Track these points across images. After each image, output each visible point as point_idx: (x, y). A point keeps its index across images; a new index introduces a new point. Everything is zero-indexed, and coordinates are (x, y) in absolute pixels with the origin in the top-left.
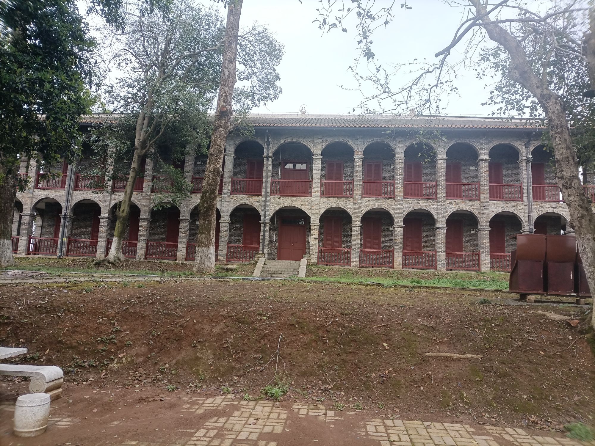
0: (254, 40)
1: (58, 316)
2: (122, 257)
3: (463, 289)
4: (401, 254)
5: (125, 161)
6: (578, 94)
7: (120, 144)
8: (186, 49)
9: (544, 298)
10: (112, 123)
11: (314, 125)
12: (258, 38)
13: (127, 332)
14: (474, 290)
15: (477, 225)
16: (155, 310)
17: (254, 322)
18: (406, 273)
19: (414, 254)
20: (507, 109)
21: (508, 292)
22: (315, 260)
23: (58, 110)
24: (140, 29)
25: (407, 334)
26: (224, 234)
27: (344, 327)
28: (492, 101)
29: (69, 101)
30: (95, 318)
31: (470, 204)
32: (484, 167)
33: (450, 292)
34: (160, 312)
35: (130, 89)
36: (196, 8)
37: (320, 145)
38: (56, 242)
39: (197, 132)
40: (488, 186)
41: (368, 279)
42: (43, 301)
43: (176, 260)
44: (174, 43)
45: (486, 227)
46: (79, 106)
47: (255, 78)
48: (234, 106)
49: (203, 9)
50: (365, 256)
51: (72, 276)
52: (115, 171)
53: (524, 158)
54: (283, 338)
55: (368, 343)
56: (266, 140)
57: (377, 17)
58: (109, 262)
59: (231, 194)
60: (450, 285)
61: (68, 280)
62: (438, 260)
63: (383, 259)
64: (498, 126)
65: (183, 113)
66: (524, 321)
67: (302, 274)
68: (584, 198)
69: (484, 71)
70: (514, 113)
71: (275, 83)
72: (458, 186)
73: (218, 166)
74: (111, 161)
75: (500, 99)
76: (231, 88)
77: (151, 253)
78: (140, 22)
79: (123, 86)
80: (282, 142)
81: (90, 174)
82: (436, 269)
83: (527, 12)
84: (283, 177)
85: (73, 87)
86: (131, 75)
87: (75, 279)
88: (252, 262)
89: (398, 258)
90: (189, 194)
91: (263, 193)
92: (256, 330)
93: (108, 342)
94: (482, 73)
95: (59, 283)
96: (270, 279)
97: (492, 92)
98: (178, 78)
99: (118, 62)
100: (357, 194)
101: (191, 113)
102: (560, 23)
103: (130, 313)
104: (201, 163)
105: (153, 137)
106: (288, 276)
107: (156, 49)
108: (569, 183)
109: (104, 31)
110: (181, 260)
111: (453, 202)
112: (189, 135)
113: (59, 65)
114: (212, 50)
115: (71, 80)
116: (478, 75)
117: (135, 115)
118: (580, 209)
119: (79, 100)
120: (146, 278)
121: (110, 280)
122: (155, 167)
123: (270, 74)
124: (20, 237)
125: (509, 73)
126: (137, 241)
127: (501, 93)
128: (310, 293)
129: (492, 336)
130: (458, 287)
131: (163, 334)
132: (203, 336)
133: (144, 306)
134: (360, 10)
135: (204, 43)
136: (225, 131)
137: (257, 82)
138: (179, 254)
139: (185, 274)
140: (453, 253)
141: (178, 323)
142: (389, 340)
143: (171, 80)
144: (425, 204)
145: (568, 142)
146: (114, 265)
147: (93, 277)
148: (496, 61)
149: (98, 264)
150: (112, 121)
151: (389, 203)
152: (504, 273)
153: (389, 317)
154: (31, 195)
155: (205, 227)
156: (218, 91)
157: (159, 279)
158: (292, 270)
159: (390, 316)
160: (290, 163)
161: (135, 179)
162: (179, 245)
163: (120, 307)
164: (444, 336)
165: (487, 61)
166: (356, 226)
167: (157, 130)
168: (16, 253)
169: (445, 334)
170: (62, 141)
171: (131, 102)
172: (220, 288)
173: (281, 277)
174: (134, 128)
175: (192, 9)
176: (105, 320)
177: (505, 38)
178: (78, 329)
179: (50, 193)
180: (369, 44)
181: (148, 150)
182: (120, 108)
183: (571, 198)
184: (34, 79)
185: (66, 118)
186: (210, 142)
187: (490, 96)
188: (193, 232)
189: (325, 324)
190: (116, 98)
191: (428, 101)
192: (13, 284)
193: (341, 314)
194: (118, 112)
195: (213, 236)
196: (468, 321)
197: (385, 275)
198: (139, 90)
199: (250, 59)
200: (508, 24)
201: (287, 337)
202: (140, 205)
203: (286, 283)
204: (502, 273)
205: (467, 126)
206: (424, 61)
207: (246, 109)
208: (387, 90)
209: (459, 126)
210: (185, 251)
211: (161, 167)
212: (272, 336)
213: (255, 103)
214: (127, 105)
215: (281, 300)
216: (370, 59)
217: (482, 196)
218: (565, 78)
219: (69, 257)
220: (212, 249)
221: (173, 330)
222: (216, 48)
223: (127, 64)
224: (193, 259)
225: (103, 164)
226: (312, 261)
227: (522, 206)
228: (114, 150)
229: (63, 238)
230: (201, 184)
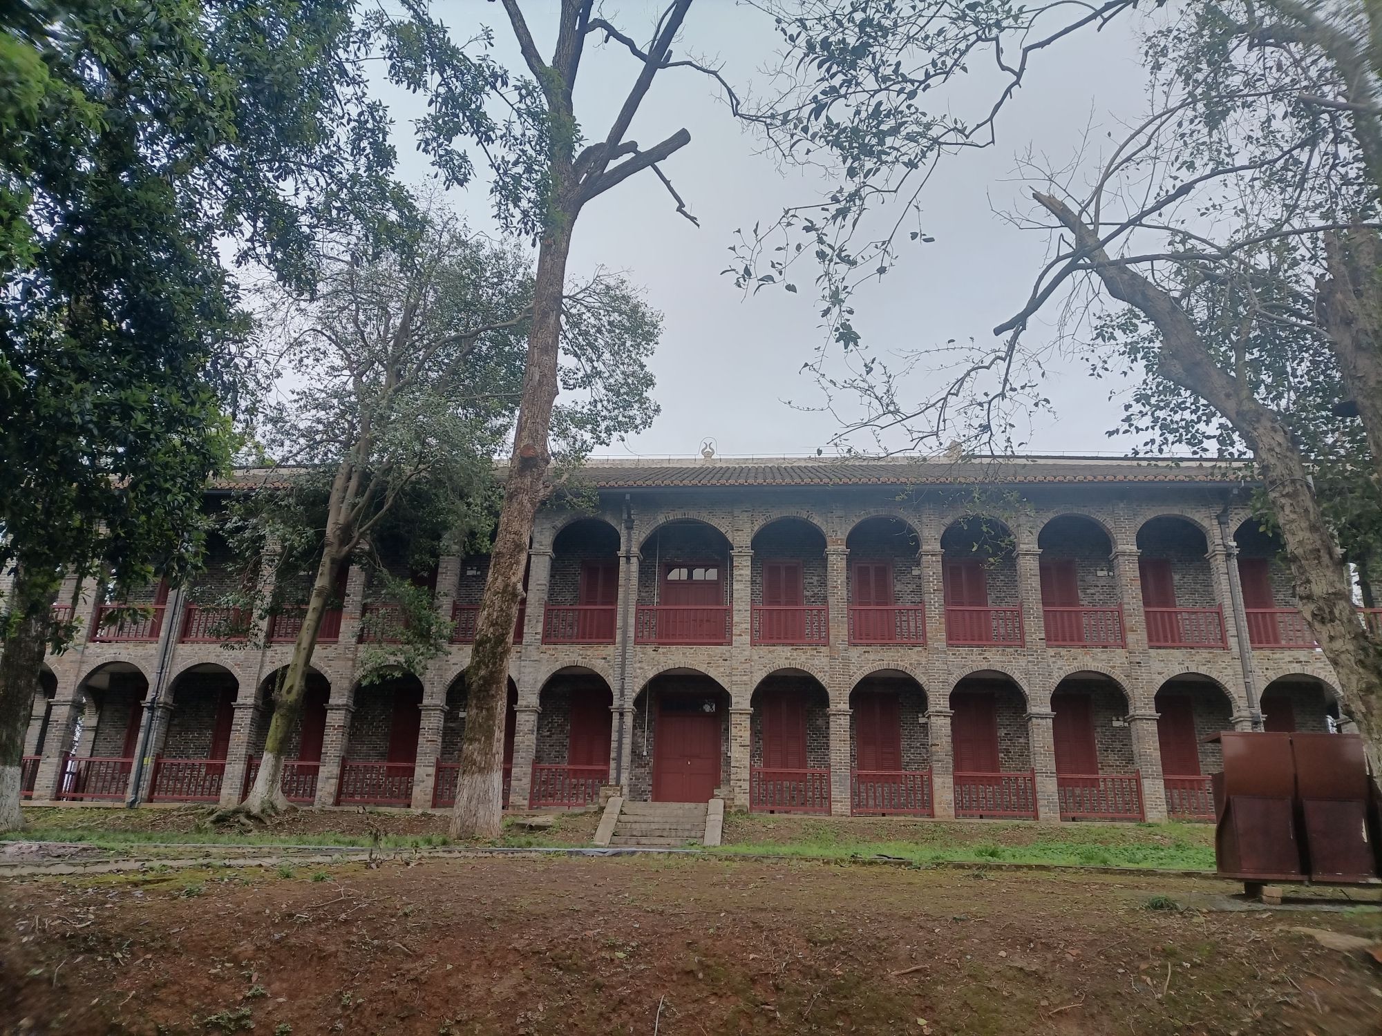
0: (597, 305)
1: (116, 960)
2: (281, 802)
3: (1105, 871)
4: (950, 781)
5: (302, 573)
6: (1320, 407)
7: (292, 534)
8: (448, 326)
9: (1307, 891)
10: (277, 489)
11: (731, 481)
12: (606, 300)
13: (281, 1000)
14: (1131, 872)
15: (1127, 706)
16: (354, 938)
17: (595, 967)
18: (966, 829)
19: (981, 780)
20: (1166, 441)
21: (1215, 877)
22: (743, 800)
23: (158, 468)
24: (349, 288)
25: (977, 993)
26: (526, 740)
27: (818, 976)
28: (1130, 425)
29: (184, 448)
30: (205, 964)
31: (1104, 657)
32: (1129, 570)
33: (1074, 878)
34: (365, 944)
35: (322, 414)
36: (473, 242)
37: (748, 525)
38: (126, 768)
39: (469, 505)
40: (1143, 614)
41: (872, 845)
42: (81, 921)
43: (409, 806)
44: (422, 314)
45: (1148, 712)
46: (205, 458)
47: (599, 384)
48: (553, 443)
49: (487, 244)
50: (863, 787)
51: (158, 855)
52: (278, 595)
53: (1219, 548)
54: (668, 1008)
55: (878, 1018)
56: (625, 516)
57: (859, 260)
58: (249, 816)
59: (544, 642)
60: (1074, 860)
61: (147, 864)
62: (1039, 796)
63: (908, 795)
64: (1151, 478)
65: (438, 461)
66: (1262, 952)
67: (713, 836)
68: (1366, 644)
69: (1105, 362)
70: (1183, 450)
71: (645, 394)
72: (1073, 615)
73: (514, 579)
74: (268, 573)
75: (1147, 421)
76: (546, 406)
77: (351, 789)
78: (351, 273)
79: (305, 406)
80: (661, 519)
81: (219, 605)
82: (1036, 817)
83: (1187, 236)
84: (664, 599)
85: (194, 418)
86: (325, 382)
87: (165, 862)
88: (593, 808)
89: (944, 789)
90: (446, 646)
91: (618, 638)
92: (600, 987)
93: (232, 1026)
94: (1101, 364)
95: (125, 872)
96: (633, 853)
97: (1127, 407)
98: (428, 387)
99: (298, 357)
100: (837, 637)
101: (456, 462)
102: (1263, 260)
103: (290, 948)
104: (473, 572)
105: (367, 517)
106: (679, 843)
107: (382, 328)
108: (1327, 610)
109: (273, 293)
110: (422, 806)
111: (1063, 652)
112: (450, 511)
113: (169, 372)
114: (505, 328)
115: (192, 403)
116: (1094, 369)
117: (330, 470)
118: (1361, 670)
119: (206, 447)
120: (336, 856)
121: (249, 862)
122: (368, 584)
123: (633, 374)
124: (43, 757)
125: (1161, 365)
126: (319, 760)
127: (1148, 407)
128: (732, 886)
129: (1186, 996)
130: (1092, 864)
131: (371, 1001)
132: (468, 1006)
133: (327, 928)
134: (822, 247)
135: (487, 311)
136: (531, 501)
137: (604, 391)
138: (417, 791)
139: (429, 842)
140: (1074, 776)
141: (408, 971)
142: (932, 1009)
143: (413, 392)
144: (998, 658)
145: (1312, 517)
146: (261, 821)
147: (208, 855)
148: (1129, 340)
149: (222, 821)
150: (277, 485)
151: (915, 657)
152: (1202, 825)
153: (927, 946)
154: (79, 656)
155: (480, 725)
156: (517, 413)
157: (366, 857)
158: (688, 827)
159: (931, 945)
160: (680, 566)
161: (321, 613)
162: (417, 769)
163: (269, 934)
164: (1067, 996)
165: (1109, 339)
166: (839, 713)
167: (376, 501)
168: (29, 798)
169: (1071, 990)
170: (160, 535)
171: (322, 442)
172: (513, 878)
173: (661, 846)
174: (326, 499)
175: (463, 244)
176: (229, 968)
177: (1144, 294)
178: (161, 994)
179: (124, 652)
180: (847, 316)
181: (354, 547)
182: (296, 455)
183: (1338, 645)
184: (110, 404)
185: (174, 485)
186: (497, 526)
187: (1125, 414)
188: (452, 735)
189: (770, 969)
190: (288, 434)
191: (986, 428)
192: (15, 877)
193: (809, 941)
194: (291, 462)
195: (499, 746)
196: (1125, 955)
197: (914, 834)
198: (342, 415)
199: (589, 344)
200: (1147, 264)
201: (676, 1006)
202: (330, 674)
203: (672, 863)
204: (1197, 825)
205: (1080, 478)
206: (970, 344)
207: (581, 450)
208: (891, 408)
209: (1061, 478)
210: (431, 782)
211: (382, 584)
212: (640, 1003)
213: (598, 437)
214: (312, 449)
215: (660, 908)
216: (851, 346)
217: (1131, 638)
218: (1287, 373)
219: (155, 806)
220: (497, 778)
221: (393, 993)
222: (514, 322)
223: (318, 360)
224: (450, 804)
225: (249, 580)
226: (737, 802)
227: (1227, 659)
228: (278, 549)
229: (143, 760)
230: (475, 620)
